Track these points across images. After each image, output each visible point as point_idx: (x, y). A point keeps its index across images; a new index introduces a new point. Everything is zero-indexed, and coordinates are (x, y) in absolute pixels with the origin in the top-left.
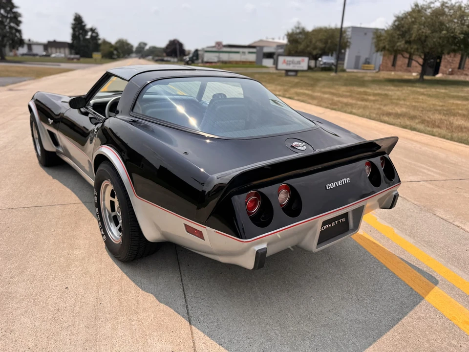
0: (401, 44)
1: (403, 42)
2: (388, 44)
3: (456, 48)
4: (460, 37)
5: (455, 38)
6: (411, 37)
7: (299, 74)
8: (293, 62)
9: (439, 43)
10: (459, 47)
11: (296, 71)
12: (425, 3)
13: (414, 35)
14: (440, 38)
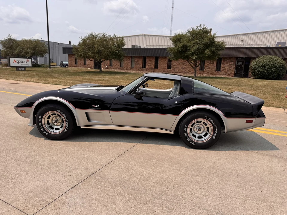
0: (90, 53)
1: (91, 53)
2: (83, 54)
3: (115, 57)
4: (116, 53)
5: (113, 52)
6: (94, 50)
7: (27, 69)
8: (21, 62)
9: (107, 54)
10: (116, 57)
11: (24, 67)
12: (95, 34)
13: (96, 50)
14: (108, 52)
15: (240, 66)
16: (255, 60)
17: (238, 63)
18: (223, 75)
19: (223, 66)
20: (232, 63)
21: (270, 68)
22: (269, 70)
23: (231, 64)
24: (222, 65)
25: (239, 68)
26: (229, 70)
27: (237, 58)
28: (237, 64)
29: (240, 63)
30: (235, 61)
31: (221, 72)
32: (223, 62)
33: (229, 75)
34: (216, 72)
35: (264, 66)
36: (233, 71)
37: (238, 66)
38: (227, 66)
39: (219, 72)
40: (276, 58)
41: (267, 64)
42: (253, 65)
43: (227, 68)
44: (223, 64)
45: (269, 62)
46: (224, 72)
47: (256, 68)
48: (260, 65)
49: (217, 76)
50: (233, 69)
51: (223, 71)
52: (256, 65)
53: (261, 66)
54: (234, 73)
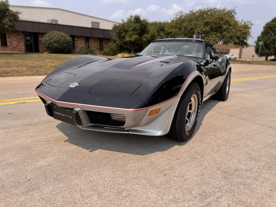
15: (29, 41)
16: (47, 35)
17: (25, 37)
18: (12, 50)
19: (10, 41)
20: (20, 37)
21: (63, 43)
22: (63, 45)
23: (19, 39)
24: (8, 40)
25: (29, 43)
26: (18, 45)
27: (24, 32)
28: (25, 39)
29: (28, 38)
30: (22, 36)
31: (9, 48)
32: (9, 36)
33: (19, 51)
34: (3, 47)
35: (58, 42)
36: (22, 46)
37: (26, 41)
38: (14, 40)
39: (6, 47)
40: (64, 34)
41: (60, 40)
42: (47, 41)
43: (15, 43)
44: (9, 38)
45: (61, 37)
46: (13, 47)
47: (50, 43)
48: (54, 40)
49: (6, 52)
50: (21, 44)
51: (11, 46)
52: (50, 40)
53: (55, 42)
54: (24, 48)
